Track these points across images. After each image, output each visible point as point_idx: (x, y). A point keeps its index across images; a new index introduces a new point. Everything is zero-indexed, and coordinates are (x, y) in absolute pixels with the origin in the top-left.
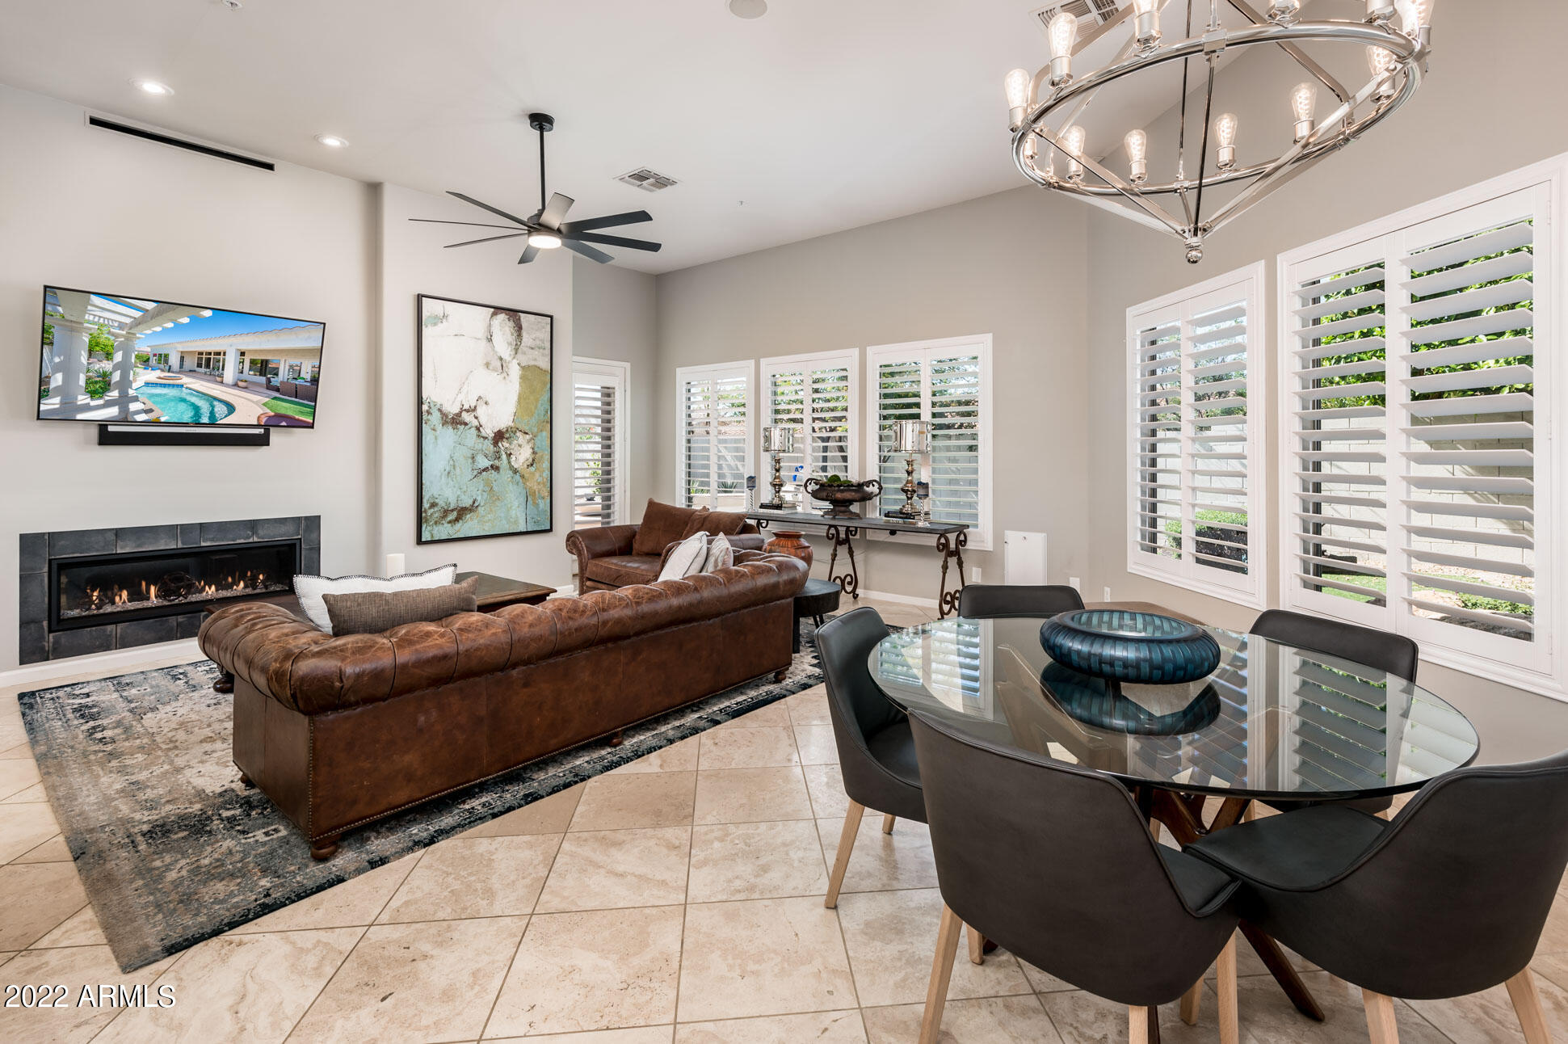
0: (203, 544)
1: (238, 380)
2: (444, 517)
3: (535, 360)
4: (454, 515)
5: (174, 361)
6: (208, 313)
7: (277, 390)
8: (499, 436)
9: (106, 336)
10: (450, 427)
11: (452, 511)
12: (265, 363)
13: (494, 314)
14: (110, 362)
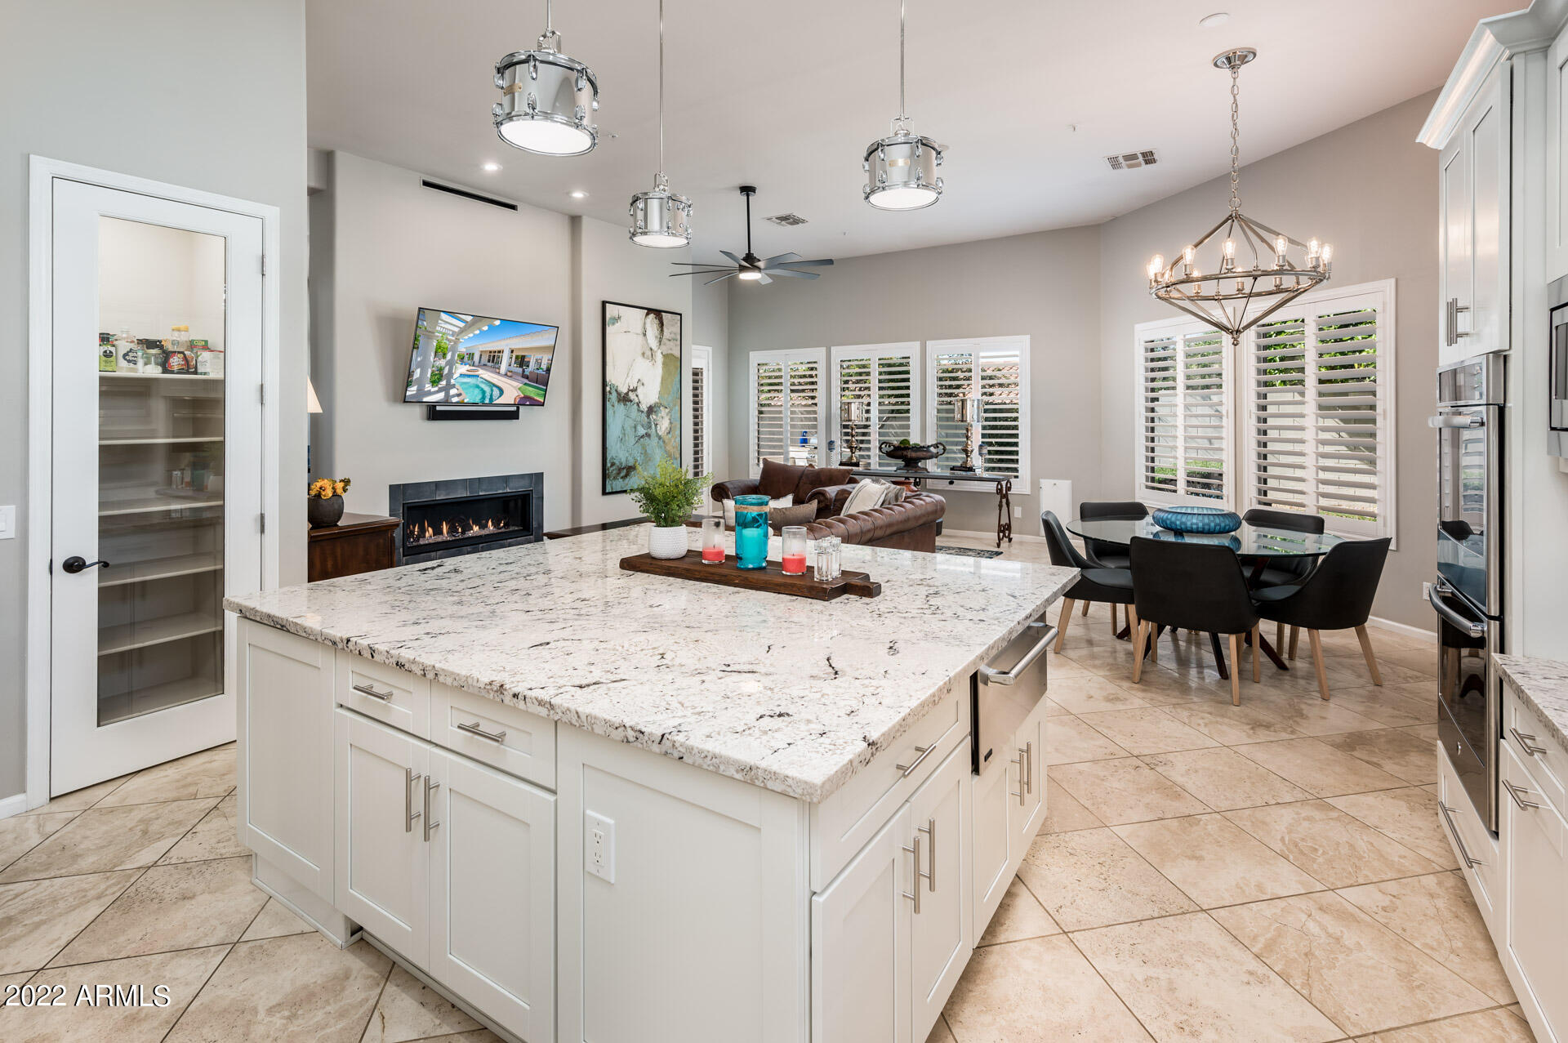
0: (481, 494)
1: (508, 371)
2: (619, 474)
3: (671, 349)
4: (623, 474)
5: (476, 358)
6: (497, 323)
7: (527, 378)
8: (651, 410)
9: (445, 341)
10: (622, 404)
11: (623, 468)
12: (523, 357)
13: (647, 314)
14: (445, 360)
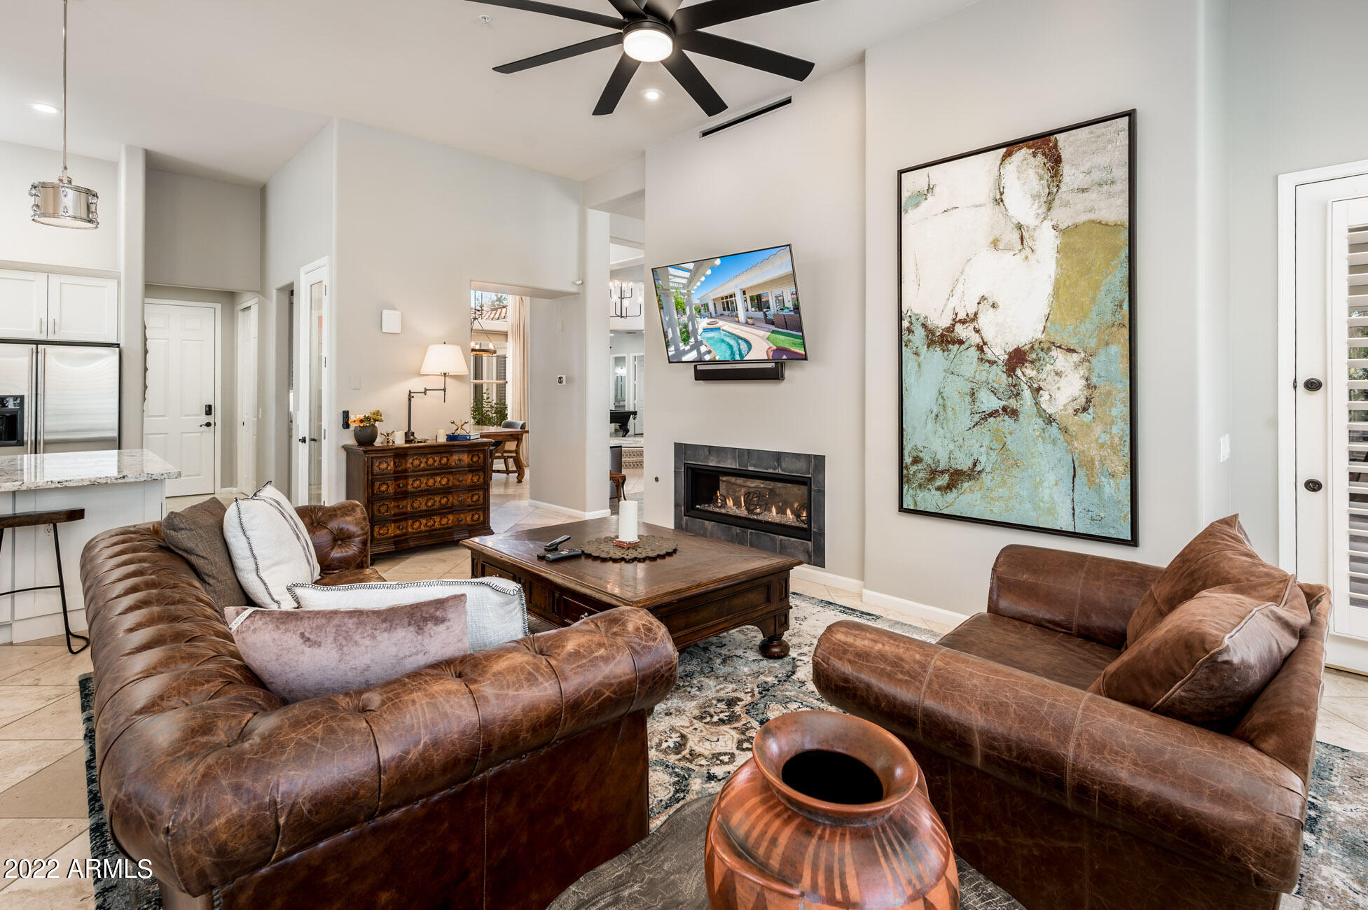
1: (747, 318)
4: (943, 480)
5: (712, 308)
6: (718, 262)
7: (772, 323)
8: (1017, 358)
10: (938, 349)
11: (942, 472)
12: (759, 297)
13: (1008, 155)
14: (685, 316)
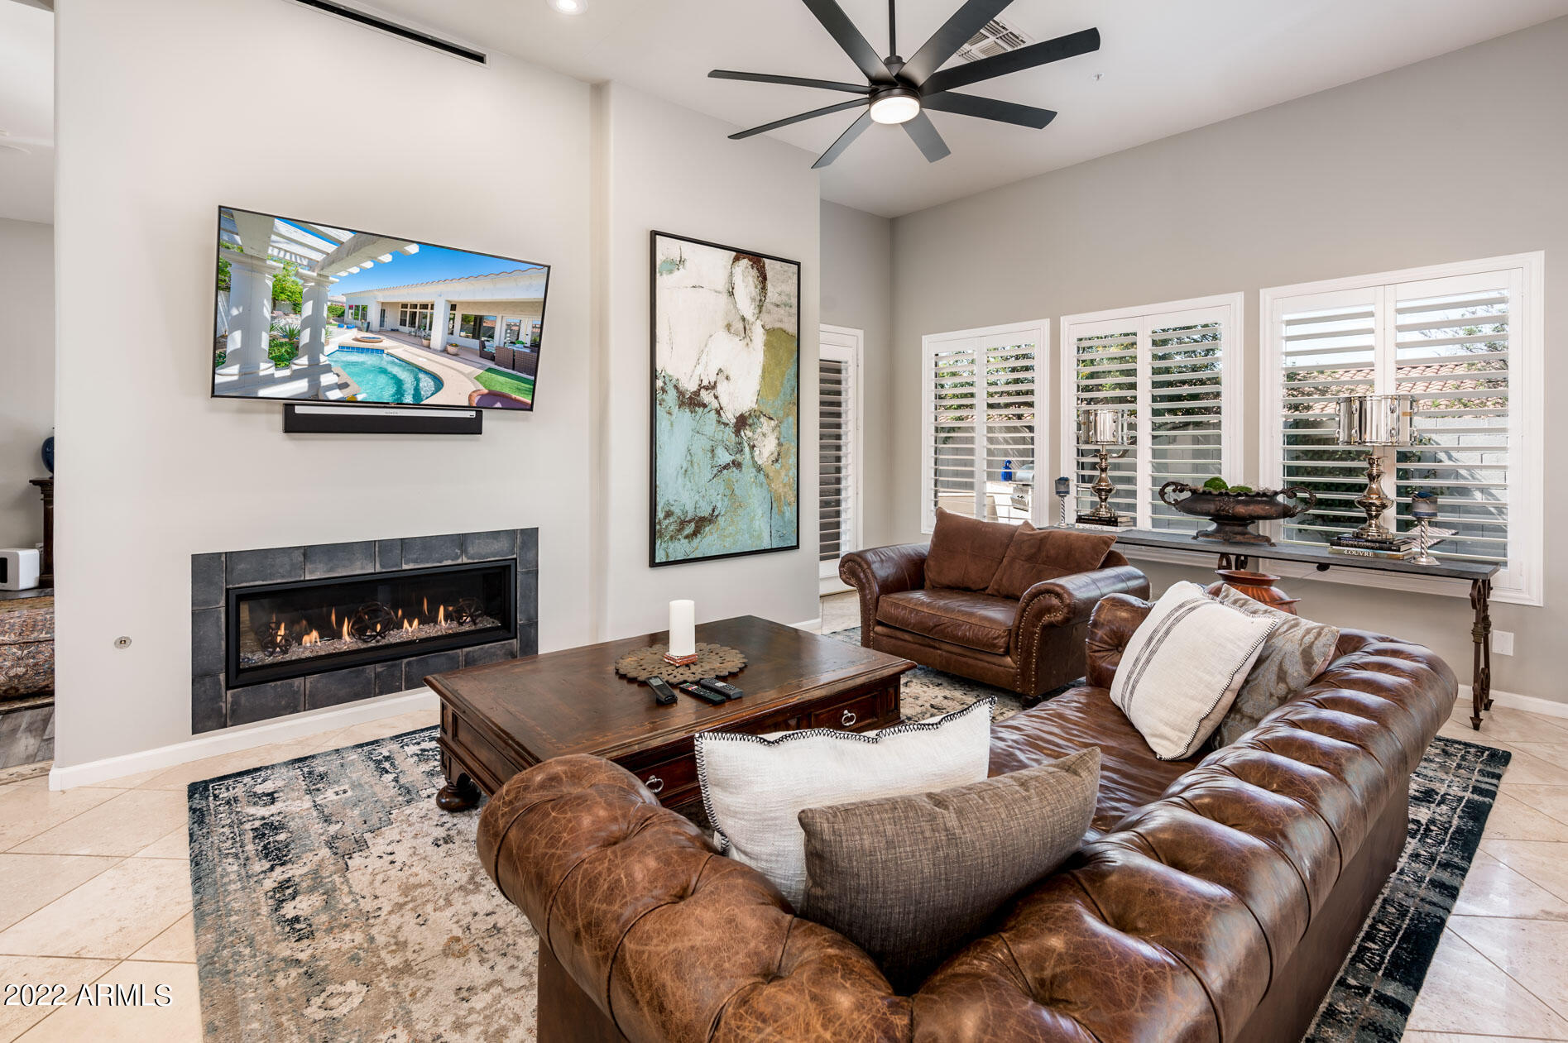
0: (405, 567)
1: (447, 343)
2: (680, 530)
3: (781, 321)
4: (689, 529)
5: (373, 316)
6: (413, 249)
7: (492, 358)
8: (742, 422)
9: (293, 278)
10: (687, 410)
11: (690, 522)
12: (479, 320)
13: (736, 259)
14: (298, 316)
